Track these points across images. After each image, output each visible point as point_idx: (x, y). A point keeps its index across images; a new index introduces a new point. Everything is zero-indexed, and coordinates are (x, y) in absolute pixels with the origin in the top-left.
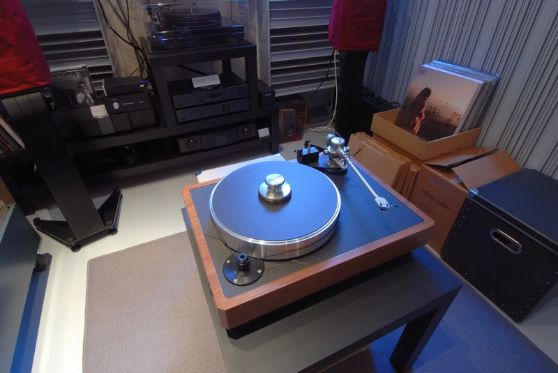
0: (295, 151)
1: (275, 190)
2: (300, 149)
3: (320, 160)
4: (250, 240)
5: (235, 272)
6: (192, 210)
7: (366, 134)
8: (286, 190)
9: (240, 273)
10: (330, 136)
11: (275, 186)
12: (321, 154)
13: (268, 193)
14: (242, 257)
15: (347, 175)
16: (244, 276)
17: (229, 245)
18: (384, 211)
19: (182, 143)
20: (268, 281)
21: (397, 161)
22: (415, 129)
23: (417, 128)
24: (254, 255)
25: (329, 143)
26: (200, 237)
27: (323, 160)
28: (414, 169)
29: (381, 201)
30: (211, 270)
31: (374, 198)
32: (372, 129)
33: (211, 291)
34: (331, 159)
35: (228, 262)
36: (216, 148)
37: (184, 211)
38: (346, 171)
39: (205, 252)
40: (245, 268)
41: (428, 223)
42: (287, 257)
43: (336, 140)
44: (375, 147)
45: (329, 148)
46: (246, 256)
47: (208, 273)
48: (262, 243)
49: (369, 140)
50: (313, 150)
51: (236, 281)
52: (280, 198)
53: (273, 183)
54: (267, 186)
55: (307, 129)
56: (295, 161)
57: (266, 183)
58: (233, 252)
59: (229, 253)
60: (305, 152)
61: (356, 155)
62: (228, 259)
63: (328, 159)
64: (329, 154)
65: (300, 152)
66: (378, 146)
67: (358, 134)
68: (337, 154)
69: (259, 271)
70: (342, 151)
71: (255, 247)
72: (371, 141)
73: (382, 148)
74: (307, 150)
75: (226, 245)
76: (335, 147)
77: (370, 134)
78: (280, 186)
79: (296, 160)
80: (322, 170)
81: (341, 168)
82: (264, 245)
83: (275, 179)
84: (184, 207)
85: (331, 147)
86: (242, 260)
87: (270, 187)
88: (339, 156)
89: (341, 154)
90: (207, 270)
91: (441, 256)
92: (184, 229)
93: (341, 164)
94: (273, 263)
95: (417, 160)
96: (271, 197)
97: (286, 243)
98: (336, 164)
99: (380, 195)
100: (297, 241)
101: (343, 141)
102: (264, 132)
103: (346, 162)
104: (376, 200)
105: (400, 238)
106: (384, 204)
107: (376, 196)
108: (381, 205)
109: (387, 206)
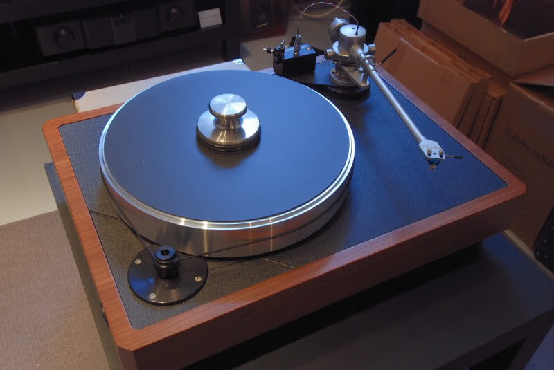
0: (269, 52)
1: (228, 126)
2: (278, 47)
3: (318, 70)
4: (183, 222)
5: (152, 280)
6: (63, 164)
7: (408, 25)
8: (250, 126)
9: (162, 282)
10: (339, 21)
11: (229, 118)
12: (320, 59)
13: (216, 132)
14: (165, 252)
15: (369, 101)
16: (170, 289)
17: (139, 231)
18: (434, 167)
19: (44, 37)
20: (214, 296)
21: (463, 77)
22: (501, 15)
23: (505, 14)
24: (188, 250)
25: (336, 36)
26: (82, 216)
27: (324, 70)
28: (495, 92)
29: (430, 147)
30: (105, 277)
31: (417, 141)
32: (420, 15)
33: (104, 316)
34: (338, 68)
35: (138, 262)
36: (114, 47)
37: (50, 168)
38: (366, 93)
39: (92, 245)
40: (171, 273)
41: (514, 188)
42: (251, 251)
43: (349, 31)
44: (424, 49)
45: (336, 46)
46: (171, 250)
47: (98, 284)
48: (205, 226)
49: (413, 35)
50: (305, 50)
51: (152, 297)
52: (238, 141)
53: (225, 112)
54: (213, 118)
55: (297, 13)
56: (270, 71)
57: (212, 113)
58: (148, 245)
59: (139, 247)
60: (289, 53)
61: (387, 60)
62: (139, 257)
63: (333, 70)
64: (335, 57)
65: (279, 54)
66: (430, 47)
67: (394, 23)
68: (351, 57)
69: (198, 279)
70: (361, 52)
71: (189, 233)
72: (418, 38)
73: (437, 52)
74: (292, 49)
75: (134, 232)
76: (347, 43)
77: (417, 23)
78: (237, 118)
79: (272, 69)
80: (321, 89)
81: (357, 87)
82: (208, 231)
83: (230, 105)
84: (50, 160)
85: (339, 45)
86: (164, 258)
87: (219, 120)
88: (354, 62)
89: (359, 57)
90: (96, 278)
91: (535, 252)
92: (51, 206)
93: (358, 78)
94: (226, 263)
95: (500, 76)
96: (222, 140)
97: (250, 226)
98: (349, 79)
99: (428, 137)
100: (271, 221)
101: (362, 32)
102: (210, 18)
103: (367, 73)
104: (420, 145)
105: (461, 217)
106: (435, 153)
107: (422, 138)
108: (429, 155)
109: (441, 156)
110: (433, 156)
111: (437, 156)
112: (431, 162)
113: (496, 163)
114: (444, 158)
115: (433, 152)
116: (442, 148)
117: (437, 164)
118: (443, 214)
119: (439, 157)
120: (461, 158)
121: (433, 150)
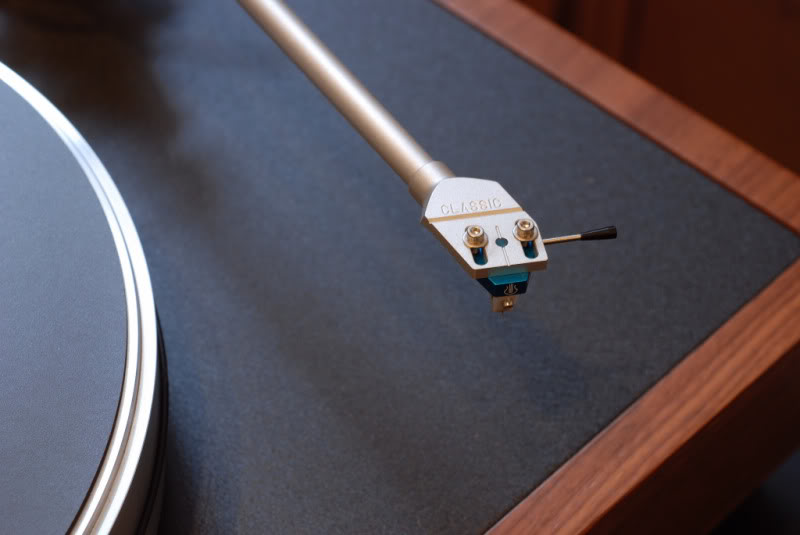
29: (475, 215)
104: (431, 212)
105: (663, 453)
106: (502, 242)
107: (427, 170)
108: (479, 255)
109: (529, 249)
110: (496, 259)
111: (514, 256)
112: (495, 284)
113: (741, 153)
114: (542, 256)
115: (492, 237)
116: (526, 206)
117: (521, 288)
118: (587, 457)
119: (524, 260)
120: (611, 234)
121: (491, 228)
